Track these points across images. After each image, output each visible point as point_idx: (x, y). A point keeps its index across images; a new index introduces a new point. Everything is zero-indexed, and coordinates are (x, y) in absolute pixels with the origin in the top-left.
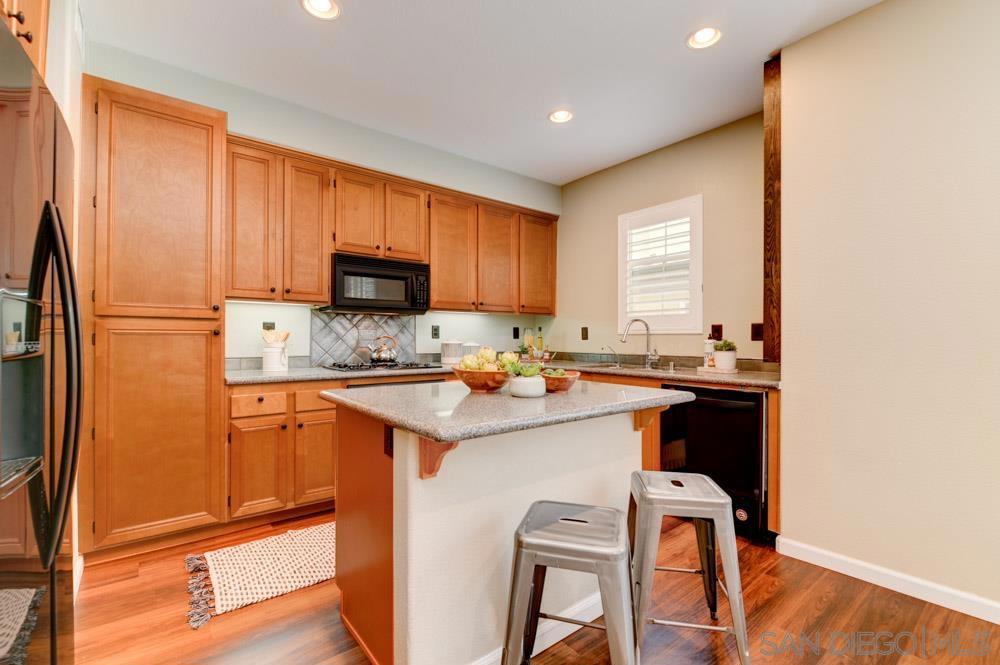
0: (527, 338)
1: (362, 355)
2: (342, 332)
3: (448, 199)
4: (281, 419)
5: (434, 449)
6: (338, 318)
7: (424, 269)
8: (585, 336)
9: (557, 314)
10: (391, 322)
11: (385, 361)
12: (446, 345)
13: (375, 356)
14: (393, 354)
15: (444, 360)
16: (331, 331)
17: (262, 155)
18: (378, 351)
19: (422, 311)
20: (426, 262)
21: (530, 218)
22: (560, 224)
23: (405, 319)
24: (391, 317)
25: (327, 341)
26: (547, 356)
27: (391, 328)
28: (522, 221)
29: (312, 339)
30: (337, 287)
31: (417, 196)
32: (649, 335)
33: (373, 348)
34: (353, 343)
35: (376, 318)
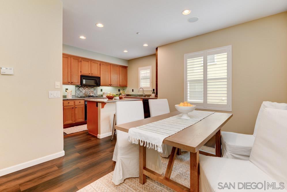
0: (121, 91)
1: (86, 95)
2: (82, 90)
3: (104, 64)
4: (72, 107)
5: (104, 104)
6: (81, 88)
7: (99, 78)
8: (133, 91)
9: (128, 86)
10: (92, 88)
11: (91, 96)
12: (104, 93)
13: (89, 95)
14: (93, 95)
15: (103, 96)
16: (79, 90)
17: (67, 57)
18: (90, 94)
19: (99, 86)
20: (99, 76)
21: (122, 67)
22: (128, 68)
23: (95, 88)
24: (92, 87)
25: (78, 92)
26: (125, 95)
27: (92, 90)
28: (120, 68)
29: (76, 92)
30: (81, 82)
31: (98, 63)
32: (143, 91)
33: (89, 93)
34: (84, 92)
35: (89, 87)
